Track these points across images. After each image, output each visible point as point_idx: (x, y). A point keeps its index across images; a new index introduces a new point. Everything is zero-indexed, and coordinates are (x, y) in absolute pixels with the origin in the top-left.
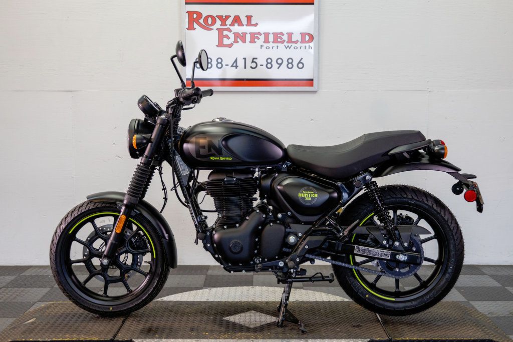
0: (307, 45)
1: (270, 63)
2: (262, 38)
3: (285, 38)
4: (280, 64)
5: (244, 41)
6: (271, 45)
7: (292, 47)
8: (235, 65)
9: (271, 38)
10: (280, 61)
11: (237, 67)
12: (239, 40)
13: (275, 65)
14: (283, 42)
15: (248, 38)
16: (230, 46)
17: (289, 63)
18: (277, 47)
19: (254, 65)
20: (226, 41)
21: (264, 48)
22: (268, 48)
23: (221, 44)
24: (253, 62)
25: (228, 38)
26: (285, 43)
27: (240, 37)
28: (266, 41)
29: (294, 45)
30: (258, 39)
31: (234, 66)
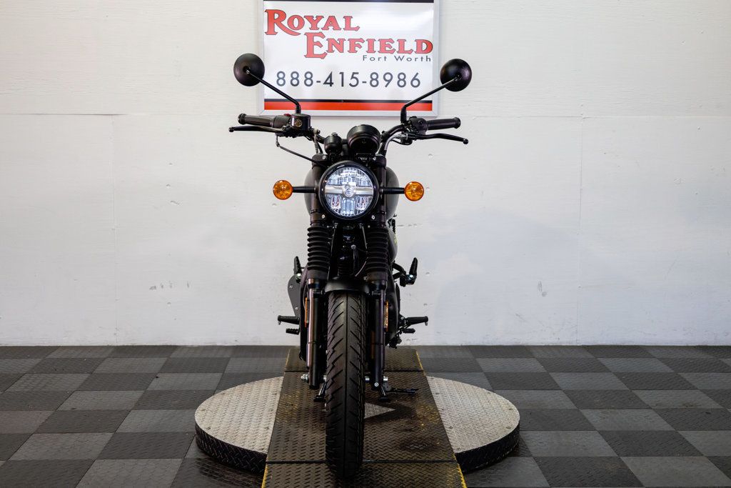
0: (424, 56)
1: (376, 80)
2: (365, 46)
3: (396, 46)
4: (389, 81)
5: (341, 50)
6: (376, 55)
7: (405, 59)
8: (329, 81)
9: (377, 46)
10: (388, 77)
11: (331, 84)
12: (334, 48)
13: (382, 82)
14: (392, 52)
15: (347, 45)
16: (323, 56)
17: (400, 80)
18: (385, 58)
19: (354, 82)
20: (317, 50)
21: (367, 60)
22: (372, 59)
23: (310, 54)
24: (353, 77)
25: (320, 45)
26: (395, 54)
27: (336, 45)
28: (371, 50)
29: (407, 56)
30: (360, 47)
31: (328, 84)
